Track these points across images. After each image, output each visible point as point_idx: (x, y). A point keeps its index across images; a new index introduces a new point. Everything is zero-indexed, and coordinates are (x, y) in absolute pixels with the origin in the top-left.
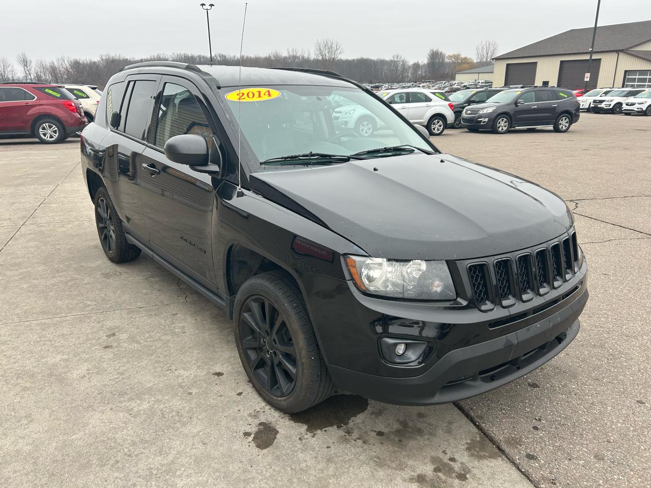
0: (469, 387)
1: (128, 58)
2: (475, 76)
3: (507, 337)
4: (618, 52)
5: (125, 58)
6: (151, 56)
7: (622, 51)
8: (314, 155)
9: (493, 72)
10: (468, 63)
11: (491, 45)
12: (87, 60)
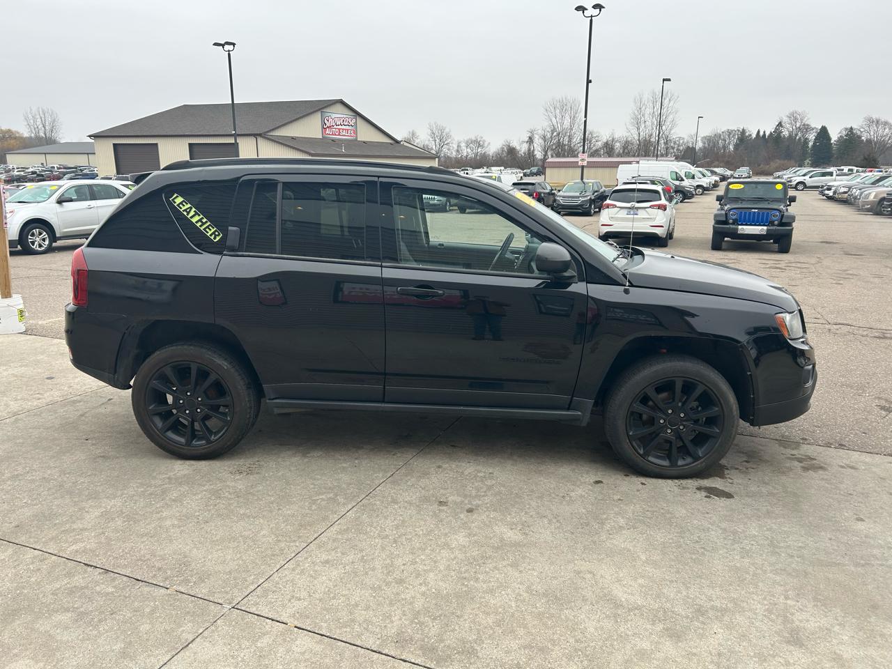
2: (41, 158)
4: (255, 135)
7: (260, 135)
9: (94, 154)
10: (15, 138)
11: (46, 115)
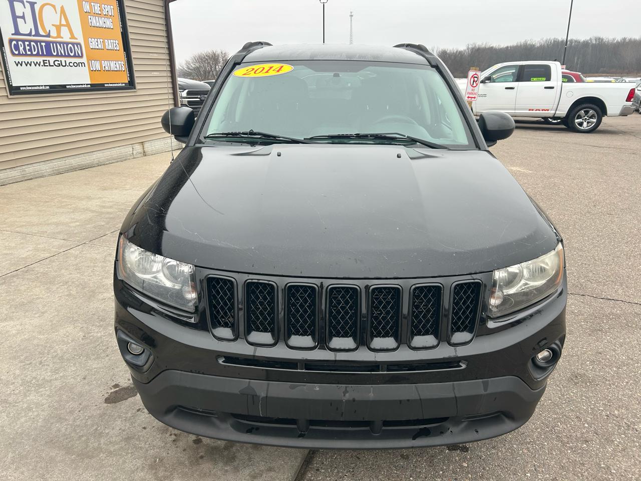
0: (212, 424)
1: (494, 46)
3: (249, 382)
5: (491, 46)
6: (518, 43)
8: (255, 134)
12: (455, 49)
